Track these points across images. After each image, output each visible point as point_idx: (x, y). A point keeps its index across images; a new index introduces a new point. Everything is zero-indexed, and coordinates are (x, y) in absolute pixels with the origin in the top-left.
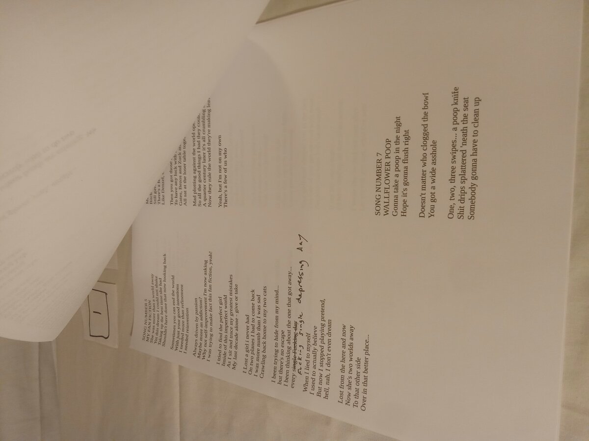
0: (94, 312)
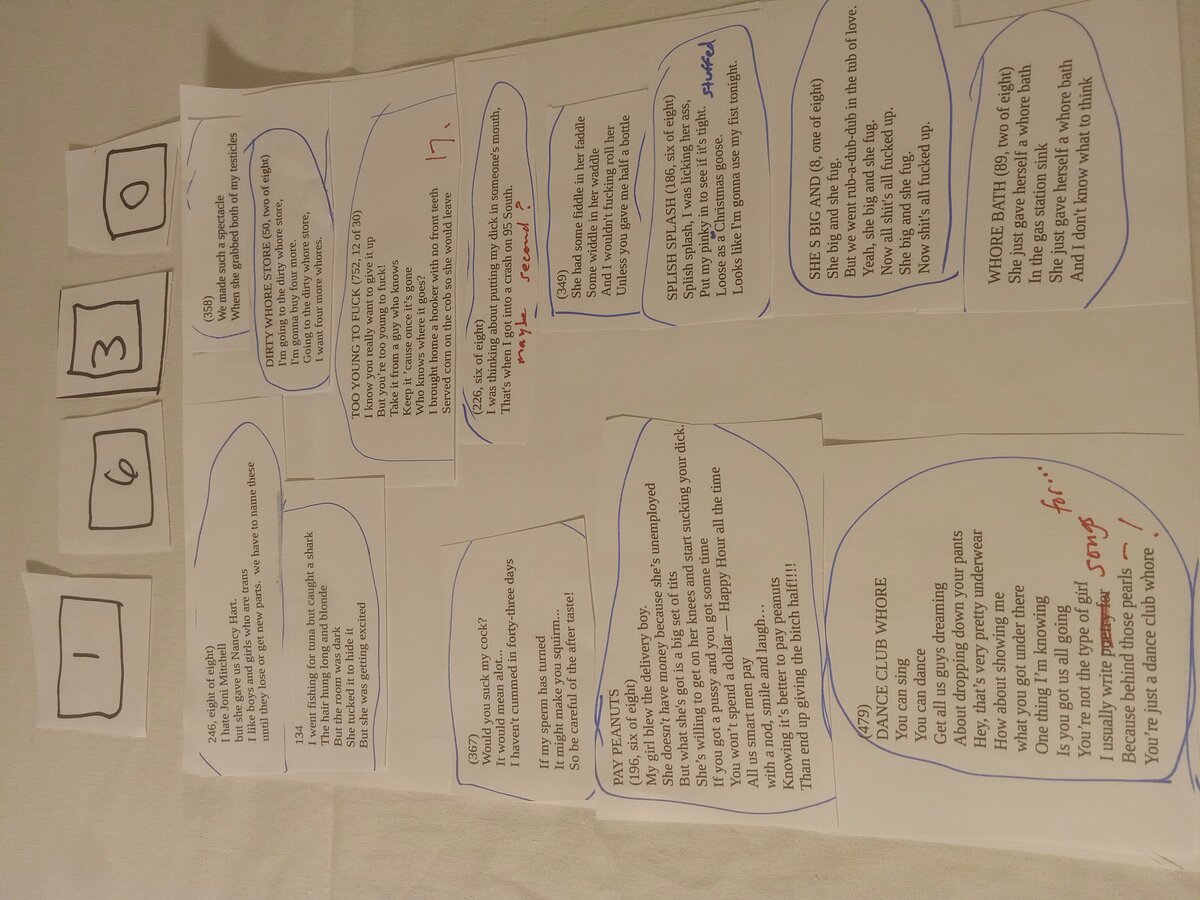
0: (75, 655)
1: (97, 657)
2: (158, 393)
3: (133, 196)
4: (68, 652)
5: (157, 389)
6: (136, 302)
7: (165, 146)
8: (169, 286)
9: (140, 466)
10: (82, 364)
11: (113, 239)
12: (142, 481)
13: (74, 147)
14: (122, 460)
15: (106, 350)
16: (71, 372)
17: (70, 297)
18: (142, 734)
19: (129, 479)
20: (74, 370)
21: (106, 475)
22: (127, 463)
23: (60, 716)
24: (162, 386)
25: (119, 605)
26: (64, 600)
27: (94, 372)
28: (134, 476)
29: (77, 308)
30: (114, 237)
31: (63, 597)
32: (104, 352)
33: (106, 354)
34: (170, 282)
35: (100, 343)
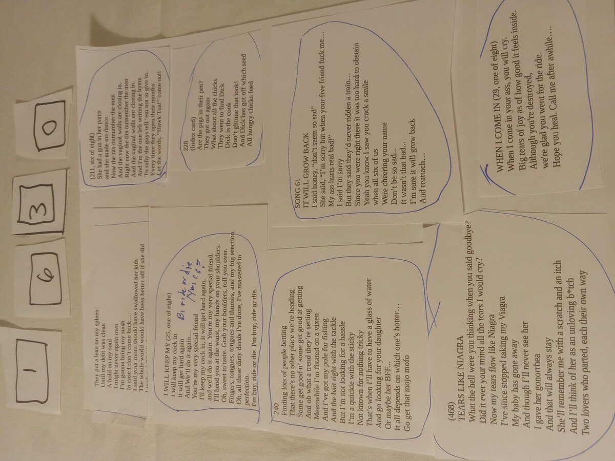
0: (25, 370)
1: (35, 372)
2: (63, 234)
3: (49, 128)
4: (21, 368)
5: (62, 232)
6: (51, 185)
7: (64, 102)
8: (68, 177)
9: (55, 272)
10: (24, 218)
11: (39, 151)
12: (56, 280)
13: (18, 102)
14: (46, 269)
15: (37, 210)
16: (19, 221)
17: (18, 182)
18: (59, 413)
19: (49, 279)
20: (21, 220)
21: (38, 276)
22: (48, 270)
23: (17, 401)
24: (65, 230)
25: (46, 345)
26: (19, 341)
27: (31, 222)
28: (52, 277)
29: (22, 188)
30: (39, 150)
31: (17, 340)
32: (35, 212)
33: (37, 212)
34: (68, 175)
35: (33, 206)
